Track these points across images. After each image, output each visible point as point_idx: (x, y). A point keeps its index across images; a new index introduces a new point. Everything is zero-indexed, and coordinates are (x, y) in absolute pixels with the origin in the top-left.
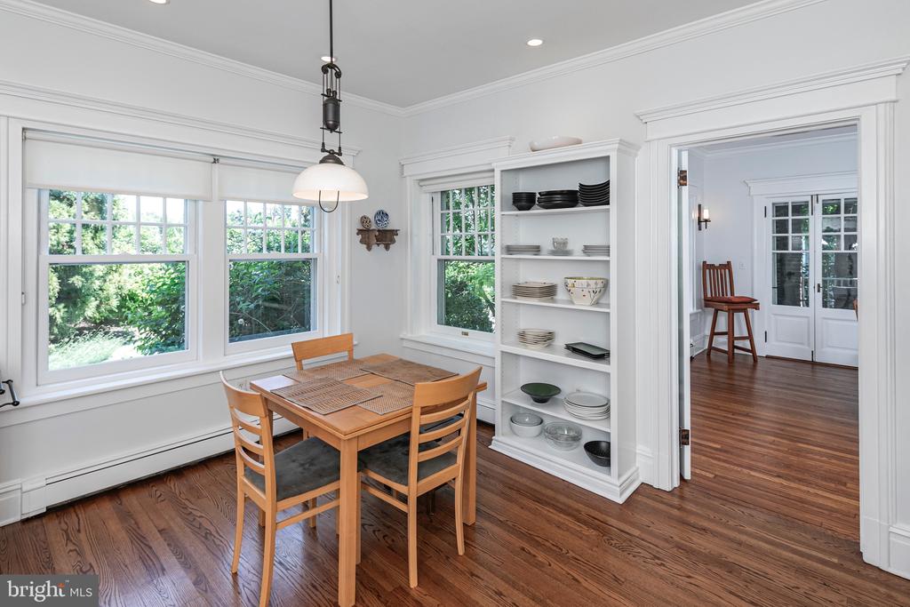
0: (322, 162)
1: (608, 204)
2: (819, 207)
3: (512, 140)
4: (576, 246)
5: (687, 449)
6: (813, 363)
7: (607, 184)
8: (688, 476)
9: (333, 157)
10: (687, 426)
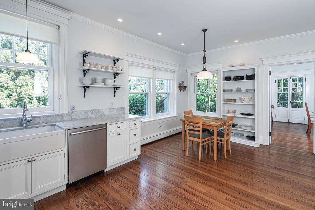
0: (202, 71)
1: (255, 79)
2: (291, 80)
3: (223, 63)
4: (243, 89)
5: (271, 136)
6: (289, 123)
7: (255, 74)
8: (270, 143)
9: (205, 70)
10: (271, 131)
